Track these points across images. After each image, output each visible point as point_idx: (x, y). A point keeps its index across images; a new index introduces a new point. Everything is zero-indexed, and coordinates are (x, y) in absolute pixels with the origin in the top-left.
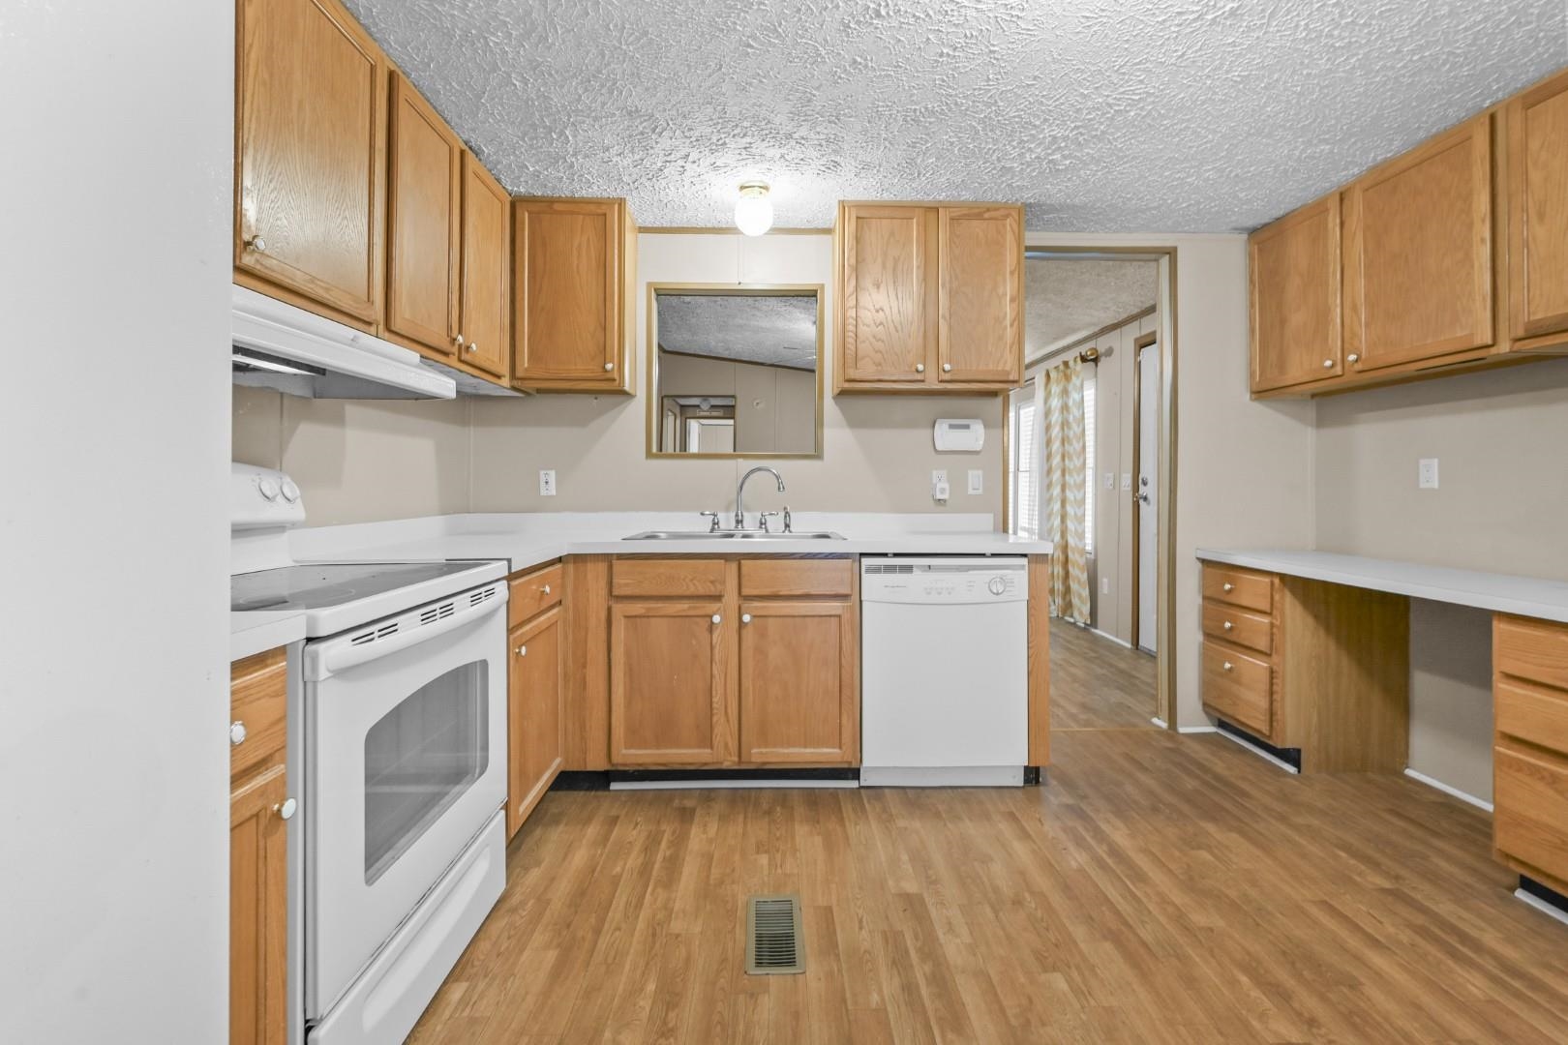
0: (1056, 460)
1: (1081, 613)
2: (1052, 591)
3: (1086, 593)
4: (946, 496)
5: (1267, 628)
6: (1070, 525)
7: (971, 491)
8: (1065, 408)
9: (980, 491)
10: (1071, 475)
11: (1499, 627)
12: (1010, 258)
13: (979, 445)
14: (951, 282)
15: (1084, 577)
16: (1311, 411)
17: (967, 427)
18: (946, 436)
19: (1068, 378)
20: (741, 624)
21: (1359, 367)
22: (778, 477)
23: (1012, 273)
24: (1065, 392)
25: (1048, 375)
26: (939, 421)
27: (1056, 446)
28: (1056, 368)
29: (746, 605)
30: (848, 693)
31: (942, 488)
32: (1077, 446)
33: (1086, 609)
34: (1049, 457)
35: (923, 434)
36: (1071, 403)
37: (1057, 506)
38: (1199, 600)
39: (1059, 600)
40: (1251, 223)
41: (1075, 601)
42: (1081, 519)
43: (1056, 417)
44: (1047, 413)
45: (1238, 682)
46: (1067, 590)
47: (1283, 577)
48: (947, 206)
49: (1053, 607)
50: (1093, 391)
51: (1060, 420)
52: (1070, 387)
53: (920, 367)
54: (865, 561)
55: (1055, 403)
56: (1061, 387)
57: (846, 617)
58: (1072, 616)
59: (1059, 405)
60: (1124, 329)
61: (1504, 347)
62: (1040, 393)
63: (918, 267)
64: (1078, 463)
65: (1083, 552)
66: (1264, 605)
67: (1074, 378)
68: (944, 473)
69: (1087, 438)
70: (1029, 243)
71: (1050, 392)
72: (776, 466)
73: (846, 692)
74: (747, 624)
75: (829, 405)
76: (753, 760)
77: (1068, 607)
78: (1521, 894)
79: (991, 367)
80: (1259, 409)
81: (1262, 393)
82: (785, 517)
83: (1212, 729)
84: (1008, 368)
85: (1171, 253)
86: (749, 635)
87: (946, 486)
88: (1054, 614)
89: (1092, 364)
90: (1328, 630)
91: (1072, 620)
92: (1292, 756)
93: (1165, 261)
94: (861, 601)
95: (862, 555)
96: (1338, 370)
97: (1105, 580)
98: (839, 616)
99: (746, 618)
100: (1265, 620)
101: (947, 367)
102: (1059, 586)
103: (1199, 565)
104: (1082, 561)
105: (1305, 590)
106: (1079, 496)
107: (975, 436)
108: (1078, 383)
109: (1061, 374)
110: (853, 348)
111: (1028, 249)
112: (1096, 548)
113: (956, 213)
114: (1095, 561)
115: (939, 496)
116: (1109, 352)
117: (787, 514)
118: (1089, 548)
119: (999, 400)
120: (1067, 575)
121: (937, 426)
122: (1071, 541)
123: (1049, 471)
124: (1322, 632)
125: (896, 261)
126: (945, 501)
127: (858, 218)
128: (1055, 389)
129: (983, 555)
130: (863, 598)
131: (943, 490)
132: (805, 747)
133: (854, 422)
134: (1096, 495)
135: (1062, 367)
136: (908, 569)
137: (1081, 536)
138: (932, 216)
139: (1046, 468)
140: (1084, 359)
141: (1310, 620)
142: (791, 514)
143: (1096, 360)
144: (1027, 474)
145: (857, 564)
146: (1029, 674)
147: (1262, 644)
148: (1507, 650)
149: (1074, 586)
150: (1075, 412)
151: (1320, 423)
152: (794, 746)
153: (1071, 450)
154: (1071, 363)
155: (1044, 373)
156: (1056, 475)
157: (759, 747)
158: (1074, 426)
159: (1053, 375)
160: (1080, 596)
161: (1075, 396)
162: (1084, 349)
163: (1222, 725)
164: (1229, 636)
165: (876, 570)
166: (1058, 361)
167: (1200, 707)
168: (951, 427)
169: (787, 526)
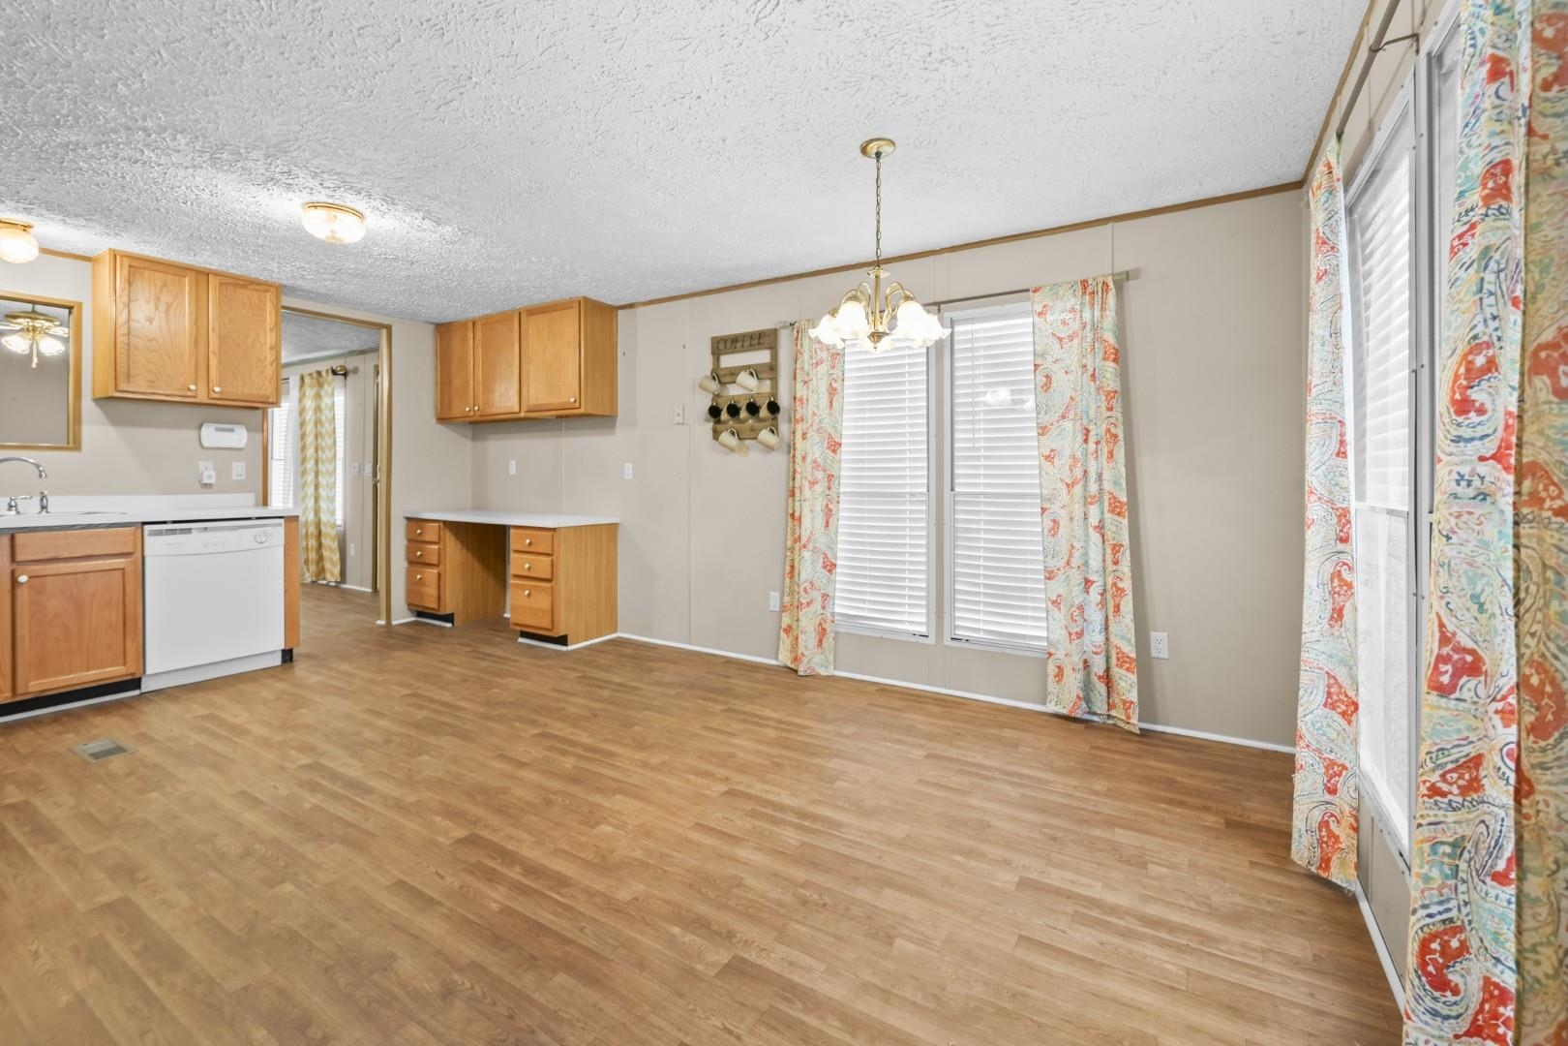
0: (310, 452)
1: (332, 575)
2: (307, 562)
3: (336, 557)
4: (212, 481)
5: (436, 552)
6: (323, 505)
7: (234, 477)
8: (318, 409)
9: (243, 478)
10: (323, 463)
11: (512, 531)
12: (270, 318)
13: (242, 445)
14: (220, 328)
15: (335, 545)
16: (469, 431)
17: (232, 430)
18: (211, 435)
19: (320, 385)
20: (14, 583)
21: (479, 413)
22: (38, 466)
23: (271, 330)
24: (318, 396)
25: (302, 379)
26: (205, 425)
27: (310, 440)
28: (310, 374)
29: (20, 569)
30: (131, 623)
31: (209, 476)
32: (330, 442)
33: (337, 570)
34: (303, 448)
35: (192, 434)
36: (323, 405)
37: (311, 490)
38: (405, 542)
39: (313, 568)
40: (436, 321)
41: (328, 565)
42: (332, 500)
43: (309, 416)
44: (302, 412)
45: (423, 585)
46: (320, 558)
47: (445, 523)
48: (217, 274)
49: (307, 575)
50: (343, 398)
51: (314, 418)
52: (323, 393)
53: (193, 387)
54: (147, 528)
55: (309, 403)
56: (314, 391)
57: (129, 570)
58: (324, 579)
59: (313, 406)
60: (367, 356)
61: (522, 415)
62: (294, 393)
63: (190, 314)
64: (330, 455)
65: (334, 525)
66: (435, 539)
67: (326, 386)
68: (210, 464)
69: (337, 435)
70: (284, 303)
71: (304, 394)
72: (31, 456)
73: (129, 623)
74: (21, 584)
75: (88, 406)
76: (31, 690)
77: (321, 571)
78: (521, 640)
79: (254, 392)
80: (440, 428)
81: (443, 419)
82: (42, 500)
83: (414, 619)
84: (268, 393)
85: (389, 328)
86: (23, 595)
87: (213, 473)
88: (309, 580)
89: (342, 377)
90: (468, 549)
91: (324, 582)
92: (449, 618)
93: (384, 332)
94: (143, 558)
95: (144, 523)
96: (472, 413)
97: (353, 545)
98: (123, 569)
99: (23, 579)
100: (436, 547)
101: (217, 389)
102: (313, 555)
103: (405, 521)
104: (333, 533)
105: (456, 528)
106: (331, 481)
107: (239, 437)
108: (330, 390)
109: (315, 381)
110: (125, 367)
111: (283, 307)
112: (345, 522)
113: (225, 280)
114: (344, 533)
115: (206, 481)
116: (356, 371)
117: (43, 497)
118: (339, 522)
119: (260, 412)
120: (320, 546)
121: (203, 429)
122: (324, 517)
123: (304, 461)
124: (465, 551)
125: (169, 306)
126: (211, 485)
127: (130, 266)
128: (310, 392)
129: (250, 519)
130: (146, 553)
131: (209, 477)
132: (88, 670)
133: (115, 421)
134: (345, 479)
135: (315, 375)
136: (189, 531)
137: (333, 513)
138: (203, 278)
139: (301, 457)
140: (334, 373)
141: (459, 546)
142: (49, 498)
143: (345, 375)
144: (282, 462)
145: (139, 530)
146: (285, 592)
147: (434, 560)
148: (515, 541)
149: (326, 553)
150: (327, 413)
151: (475, 438)
152: (76, 671)
153: (324, 444)
154: (324, 374)
155: (298, 377)
156: (310, 464)
157: (37, 679)
158: (327, 425)
159: (307, 380)
160: (331, 561)
161: (326, 401)
162: (336, 364)
163: (420, 614)
164: (420, 560)
165: (159, 533)
166: (312, 368)
167: (405, 607)
168: (217, 430)
169: (43, 508)
